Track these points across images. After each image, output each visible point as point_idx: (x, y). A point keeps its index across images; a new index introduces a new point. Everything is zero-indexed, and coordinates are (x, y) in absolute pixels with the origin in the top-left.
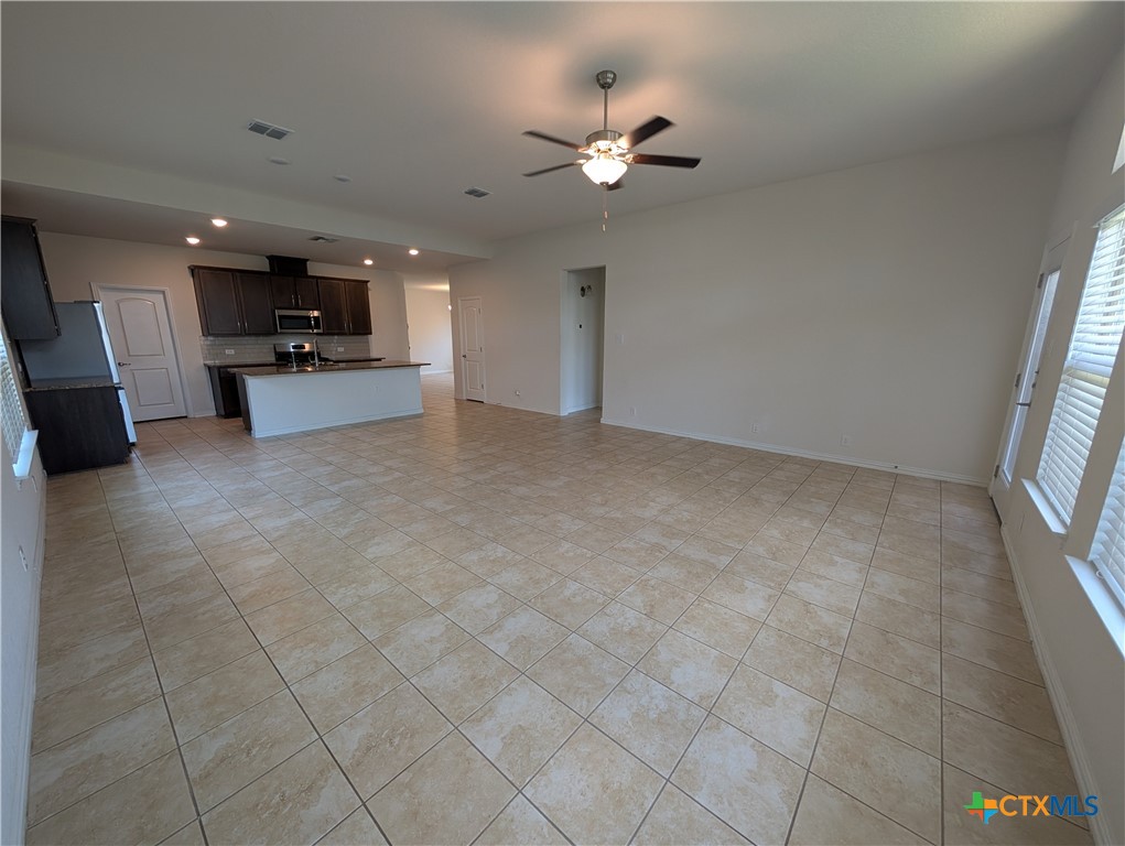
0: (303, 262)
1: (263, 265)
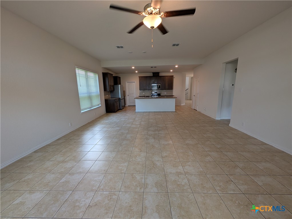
0: (158, 73)
1: (151, 75)
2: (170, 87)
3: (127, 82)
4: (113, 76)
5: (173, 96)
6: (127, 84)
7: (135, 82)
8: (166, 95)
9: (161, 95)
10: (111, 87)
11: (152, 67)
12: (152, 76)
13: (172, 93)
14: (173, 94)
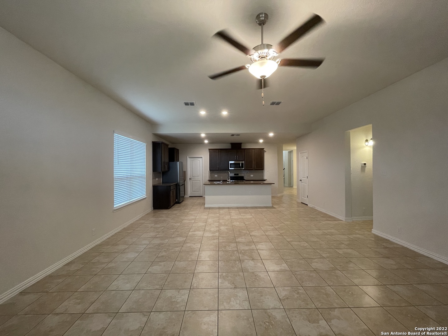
2: (260, 166)
3: (190, 158)
4: (169, 147)
5: (265, 180)
6: (189, 160)
7: (202, 157)
8: (254, 179)
9: (245, 178)
10: (165, 165)
11: (233, 135)
12: (230, 148)
13: (263, 176)
14: (265, 178)
